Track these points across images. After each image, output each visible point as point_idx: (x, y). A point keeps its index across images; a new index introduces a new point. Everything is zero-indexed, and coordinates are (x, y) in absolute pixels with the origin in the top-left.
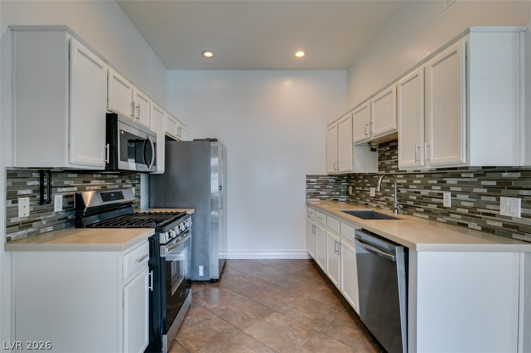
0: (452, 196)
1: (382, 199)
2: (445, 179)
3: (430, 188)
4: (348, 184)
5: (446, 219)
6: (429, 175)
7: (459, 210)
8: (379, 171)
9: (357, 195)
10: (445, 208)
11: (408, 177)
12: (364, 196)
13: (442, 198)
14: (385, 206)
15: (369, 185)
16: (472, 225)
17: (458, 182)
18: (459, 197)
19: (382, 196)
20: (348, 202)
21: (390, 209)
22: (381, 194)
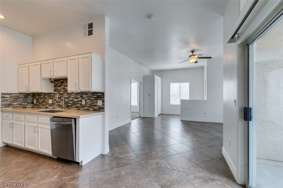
0: (85, 101)
1: (56, 104)
2: (83, 95)
3: (78, 99)
4: (33, 98)
5: (83, 109)
6: (77, 94)
7: (87, 105)
8: (54, 92)
9: (40, 104)
10: (83, 105)
11: (69, 95)
12: (45, 104)
13: (82, 102)
14: (57, 107)
15: (48, 98)
16: (91, 109)
17: (87, 96)
18: (87, 101)
19: (56, 103)
20: (33, 107)
21: (60, 108)
22: (55, 102)
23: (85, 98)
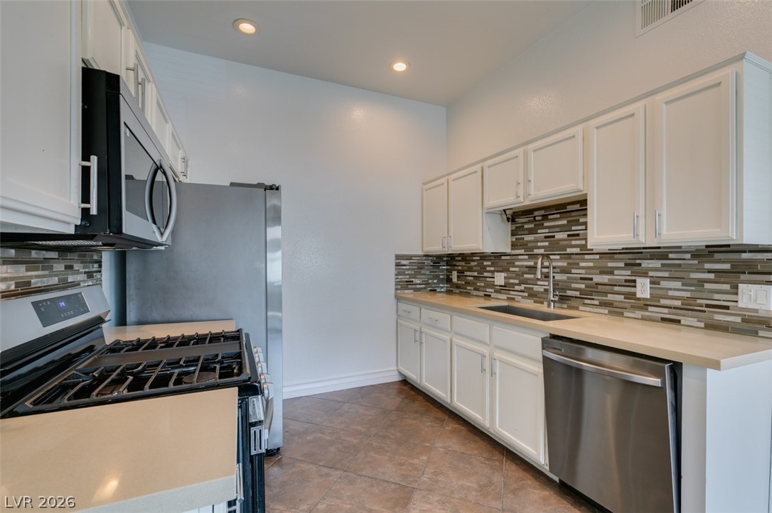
0: (651, 283)
1: (517, 288)
3: (612, 273)
4: (449, 267)
5: (639, 314)
6: (609, 255)
7: (664, 302)
8: (512, 249)
9: (468, 283)
10: (639, 299)
11: (570, 258)
12: (483, 284)
13: (635, 287)
14: (523, 297)
15: (492, 269)
16: (688, 321)
17: (663, 265)
18: (665, 284)
19: (519, 284)
20: (449, 292)
21: (535, 302)
22: (517, 281)
23: (651, 274)
